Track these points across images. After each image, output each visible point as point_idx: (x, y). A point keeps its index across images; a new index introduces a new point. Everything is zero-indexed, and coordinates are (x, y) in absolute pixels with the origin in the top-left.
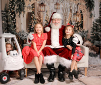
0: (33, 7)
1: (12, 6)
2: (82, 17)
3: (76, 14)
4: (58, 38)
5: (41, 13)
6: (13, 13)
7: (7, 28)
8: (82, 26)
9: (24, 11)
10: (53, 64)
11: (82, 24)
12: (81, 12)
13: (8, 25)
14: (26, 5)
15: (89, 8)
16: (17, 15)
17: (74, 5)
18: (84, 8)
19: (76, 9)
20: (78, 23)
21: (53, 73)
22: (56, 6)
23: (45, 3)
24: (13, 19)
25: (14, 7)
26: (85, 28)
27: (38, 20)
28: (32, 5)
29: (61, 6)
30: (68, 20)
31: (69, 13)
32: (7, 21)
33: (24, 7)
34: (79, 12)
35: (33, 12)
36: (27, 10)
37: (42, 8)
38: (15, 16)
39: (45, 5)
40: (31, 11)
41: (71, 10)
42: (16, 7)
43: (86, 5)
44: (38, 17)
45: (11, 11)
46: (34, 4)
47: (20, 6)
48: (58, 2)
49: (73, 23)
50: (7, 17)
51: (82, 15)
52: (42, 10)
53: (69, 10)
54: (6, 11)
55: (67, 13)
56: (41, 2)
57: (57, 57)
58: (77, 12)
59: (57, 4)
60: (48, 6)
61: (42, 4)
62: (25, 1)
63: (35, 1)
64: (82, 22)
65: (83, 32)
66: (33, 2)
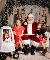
0: (18, 11)
1: (6, 10)
2: (46, 18)
3: (42, 16)
4: (32, 29)
5: (23, 15)
6: (6, 14)
7: (2, 23)
8: (46, 23)
10: (28, 45)
11: (46, 22)
12: (46, 15)
13: (3, 21)
14: (14, 10)
16: (8, 15)
17: (42, 11)
18: (47, 13)
19: (43, 13)
20: (43, 21)
21: (28, 50)
23: (25, 9)
24: (6, 17)
25: (7, 11)
27: (21, 19)
28: (17, 10)
29: (34, 11)
30: (38, 19)
31: (39, 15)
32: (3, 19)
33: (12, 11)
36: (14, 13)
37: (23, 12)
38: (7, 16)
39: (24, 10)
40: (16, 13)
41: (40, 14)
42: (8, 11)
43: (49, 11)
44: (20, 17)
45: (5, 13)
46: (18, 9)
47: (10, 10)
48: (33, 8)
49: (41, 21)
50: (2, 16)
53: (38, 13)
54: (2, 13)
55: (37, 15)
56: (23, 8)
57: (31, 41)
59: (32, 10)
60: (27, 11)
61: (23, 10)
62: (13, 7)
63: (19, 8)
64: (46, 21)
65: (46, 26)
66: (18, 8)
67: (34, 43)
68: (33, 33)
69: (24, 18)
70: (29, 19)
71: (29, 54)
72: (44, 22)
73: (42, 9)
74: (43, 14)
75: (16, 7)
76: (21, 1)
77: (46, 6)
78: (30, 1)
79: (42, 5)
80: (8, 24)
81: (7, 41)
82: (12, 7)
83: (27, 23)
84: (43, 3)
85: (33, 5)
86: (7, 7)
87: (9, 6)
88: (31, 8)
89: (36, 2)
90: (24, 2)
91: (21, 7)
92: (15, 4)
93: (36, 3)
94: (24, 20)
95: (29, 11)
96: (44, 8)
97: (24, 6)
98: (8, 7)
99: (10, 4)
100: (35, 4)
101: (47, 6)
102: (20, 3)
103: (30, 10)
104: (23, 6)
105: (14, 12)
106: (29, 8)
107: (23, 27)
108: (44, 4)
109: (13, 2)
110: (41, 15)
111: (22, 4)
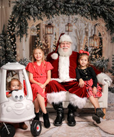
0: (38, 29)
1: (11, 27)
2: (101, 42)
3: (93, 37)
5: (49, 37)
6: (13, 36)
7: (5, 55)
8: (100, 53)
9: (27, 34)
11: (101, 50)
12: (100, 35)
14: (29, 26)
15: (110, 30)
16: (18, 38)
17: (91, 27)
18: (104, 30)
20: (95, 50)
21: (61, 115)
22: (67, 27)
23: (54, 24)
24: (12, 44)
25: (14, 29)
26: (105, 56)
27: (44, 45)
28: (37, 26)
29: (74, 27)
30: (83, 45)
31: (84, 36)
33: (26, 28)
34: (97, 35)
35: (38, 35)
36: (31, 33)
37: (49, 30)
38: (15, 40)
39: (53, 27)
40: (35, 34)
41: (87, 33)
42: (17, 29)
43: (106, 26)
44: (44, 42)
45: (10, 34)
46: (39, 25)
47: (21, 27)
49: (90, 49)
50: (5, 41)
51: (101, 39)
52: (49, 32)
53: (84, 32)
54: (4, 34)
55: (81, 37)
56: (49, 22)
58: (94, 35)
59: (68, 25)
60: (57, 27)
61: (49, 25)
62: (28, 21)
63: (40, 21)
64: (101, 48)
65: (103, 61)
66: (38, 22)
67: (74, 100)
68: (71, 78)
69: (53, 44)
70: (62, 45)
71: (64, 123)
72: (97, 51)
73: (90, 23)
74: (93, 33)
75: (34, 19)
76: (43, 7)
77: (99, 15)
78: (65, 6)
79: (91, 14)
80: (18, 58)
81: (16, 97)
82: (26, 21)
83: (59, 55)
84: (93, 10)
85: (72, 13)
86: (13, 20)
87: (20, 18)
88: (67, 21)
89: (78, 8)
90: (51, 8)
91: (45, 19)
92: (31, 14)
93: (78, 10)
94: (52, 48)
95: (63, 27)
96: (96, 19)
97: (50, 16)
98: (16, 20)
99: (21, 14)
100: (76, 13)
101: (103, 15)
102: (41, 11)
103: (64, 25)
104: (48, 17)
105: (29, 31)
106: (62, 21)
107: (49, 64)
108: (96, 11)
109: (26, 9)
110: (90, 35)
111: (47, 12)
